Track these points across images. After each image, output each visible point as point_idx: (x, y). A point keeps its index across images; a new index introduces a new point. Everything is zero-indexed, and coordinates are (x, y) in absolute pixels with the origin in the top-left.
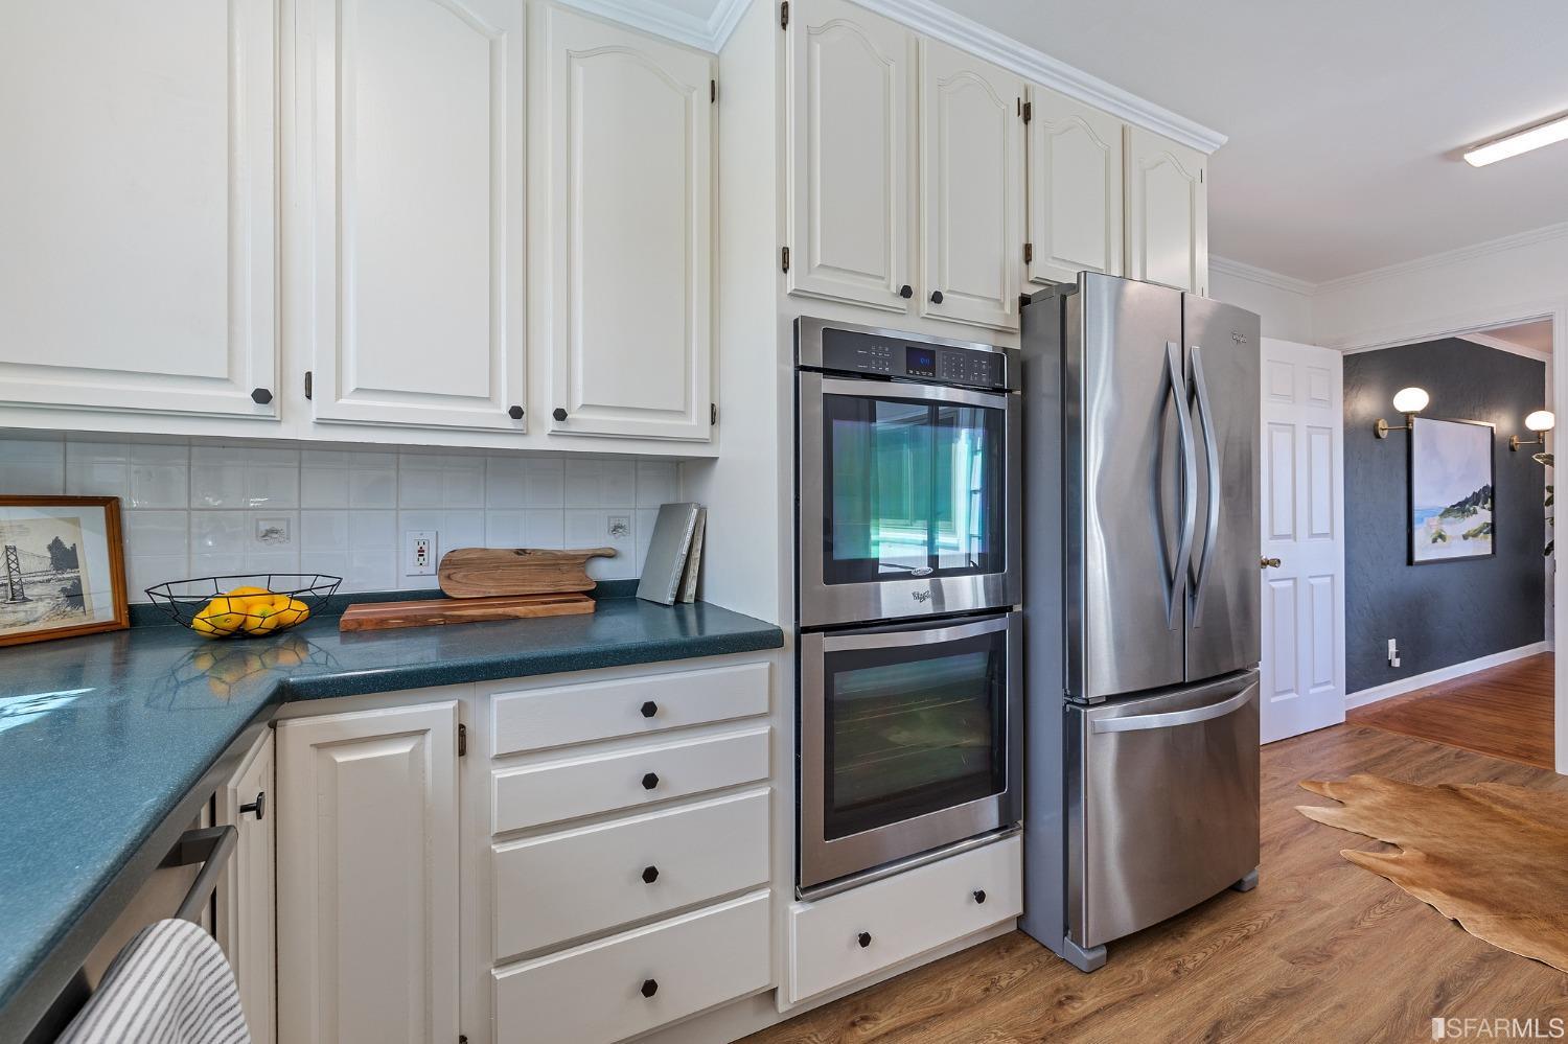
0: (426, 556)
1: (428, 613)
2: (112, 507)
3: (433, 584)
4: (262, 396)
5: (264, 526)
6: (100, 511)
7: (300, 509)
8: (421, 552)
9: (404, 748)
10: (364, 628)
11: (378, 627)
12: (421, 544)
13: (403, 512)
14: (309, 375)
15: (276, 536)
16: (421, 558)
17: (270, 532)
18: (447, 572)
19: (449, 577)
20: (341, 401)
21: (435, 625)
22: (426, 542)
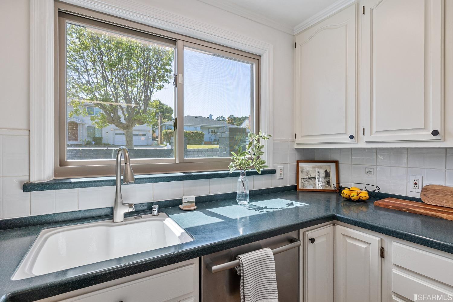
0: (417, 185)
1: (403, 206)
2: (337, 162)
3: (418, 196)
4: (352, 137)
5: (368, 170)
6: (334, 164)
7: (376, 165)
8: (416, 184)
9: (364, 246)
10: (381, 206)
11: (385, 207)
12: (416, 181)
13: (409, 168)
14: (364, 129)
15: (370, 173)
16: (416, 186)
17: (369, 172)
18: (425, 193)
19: (425, 195)
20: (372, 136)
21: (404, 211)
22: (418, 180)
